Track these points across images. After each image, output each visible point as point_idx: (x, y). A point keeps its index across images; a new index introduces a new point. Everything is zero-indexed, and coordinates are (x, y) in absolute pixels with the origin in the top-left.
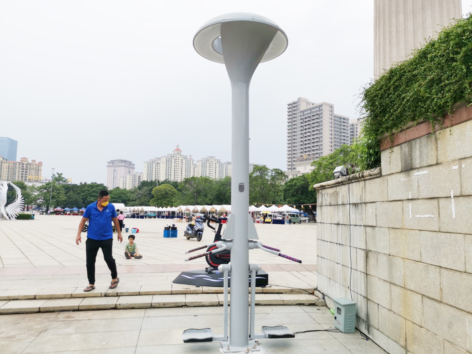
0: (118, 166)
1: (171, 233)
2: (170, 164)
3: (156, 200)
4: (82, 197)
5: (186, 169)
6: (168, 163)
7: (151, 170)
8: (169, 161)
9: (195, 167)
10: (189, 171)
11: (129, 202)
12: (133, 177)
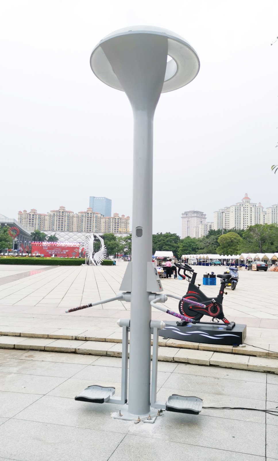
0: (191, 217)
1: (210, 281)
2: (239, 212)
3: (222, 248)
4: (158, 246)
5: (255, 217)
6: (237, 212)
7: (221, 219)
8: (238, 210)
9: (265, 214)
10: (259, 218)
11: (198, 250)
12: (204, 227)
